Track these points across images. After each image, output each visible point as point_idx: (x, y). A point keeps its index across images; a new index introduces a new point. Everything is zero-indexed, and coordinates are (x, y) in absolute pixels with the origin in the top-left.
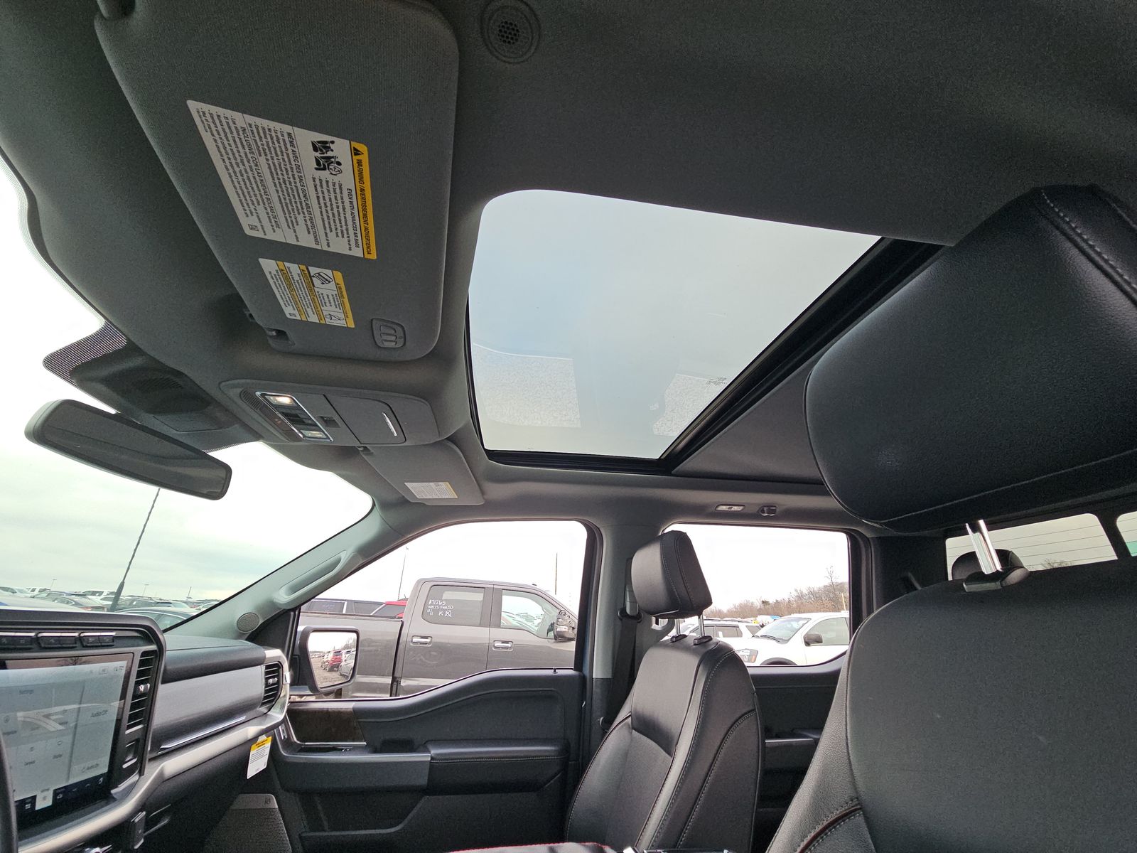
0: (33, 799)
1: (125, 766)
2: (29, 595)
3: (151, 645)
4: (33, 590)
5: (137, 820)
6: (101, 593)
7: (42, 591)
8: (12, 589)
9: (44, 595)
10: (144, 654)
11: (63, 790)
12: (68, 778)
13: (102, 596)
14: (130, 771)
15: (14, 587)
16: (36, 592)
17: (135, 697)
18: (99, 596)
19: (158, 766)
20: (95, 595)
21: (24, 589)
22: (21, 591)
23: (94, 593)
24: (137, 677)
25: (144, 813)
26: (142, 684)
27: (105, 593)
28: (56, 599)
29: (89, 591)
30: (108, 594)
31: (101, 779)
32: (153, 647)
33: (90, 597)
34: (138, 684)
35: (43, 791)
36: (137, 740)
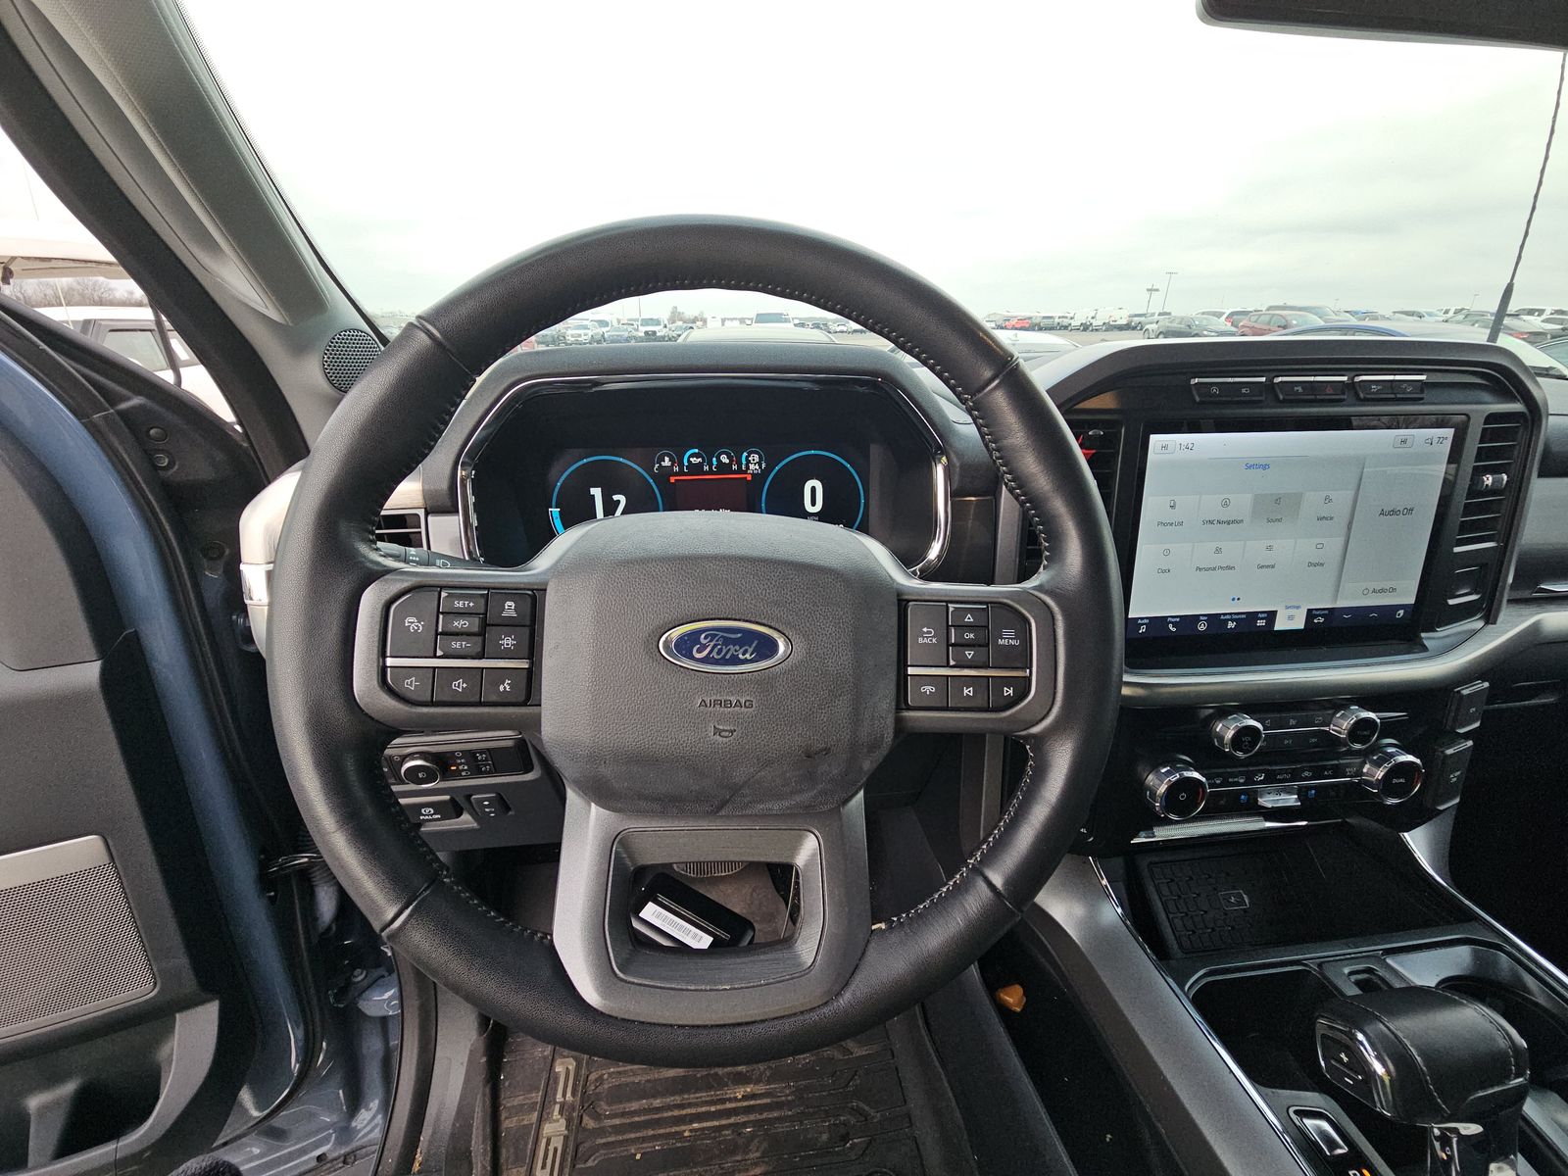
0: (1271, 616)
1: (1451, 602)
2: (1442, 319)
3: (1515, 402)
4: (1447, 312)
5: (1465, 692)
6: (1541, 312)
7: (1457, 312)
8: (1419, 313)
9: (1461, 317)
10: (1492, 418)
11: (1327, 612)
12: (1335, 598)
13: (1544, 317)
14: (1465, 612)
15: (1422, 310)
16: (1451, 314)
17: (1472, 493)
18: (1538, 315)
19: (1532, 615)
20: (1533, 315)
21: (1434, 311)
22: (1430, 314)
23: (1531, 312)
24: (1478, 458)
25: (1486, 684)
26: (1491, 473)
27: (1548, 312)
28: (1477, 322)
29: (1524, 310)
30: (1552, 314)
31: (1401, 612)
32: (1517, 407)
33: (1525, 317)
34: (1479, 472)
35: (1287, 608)
36: (1483, 566)
